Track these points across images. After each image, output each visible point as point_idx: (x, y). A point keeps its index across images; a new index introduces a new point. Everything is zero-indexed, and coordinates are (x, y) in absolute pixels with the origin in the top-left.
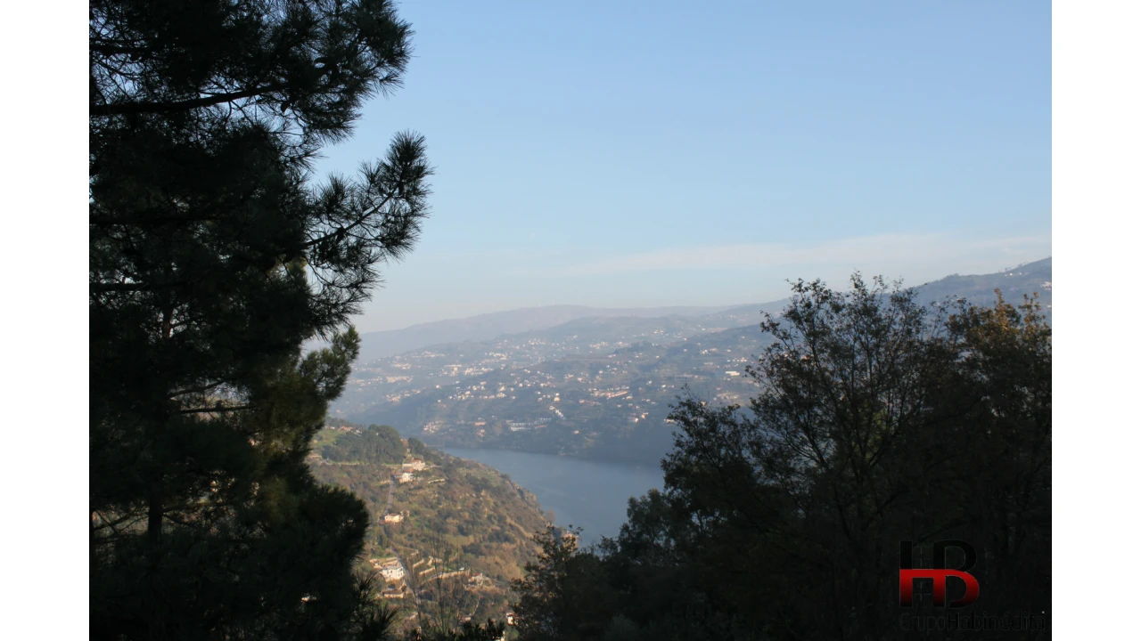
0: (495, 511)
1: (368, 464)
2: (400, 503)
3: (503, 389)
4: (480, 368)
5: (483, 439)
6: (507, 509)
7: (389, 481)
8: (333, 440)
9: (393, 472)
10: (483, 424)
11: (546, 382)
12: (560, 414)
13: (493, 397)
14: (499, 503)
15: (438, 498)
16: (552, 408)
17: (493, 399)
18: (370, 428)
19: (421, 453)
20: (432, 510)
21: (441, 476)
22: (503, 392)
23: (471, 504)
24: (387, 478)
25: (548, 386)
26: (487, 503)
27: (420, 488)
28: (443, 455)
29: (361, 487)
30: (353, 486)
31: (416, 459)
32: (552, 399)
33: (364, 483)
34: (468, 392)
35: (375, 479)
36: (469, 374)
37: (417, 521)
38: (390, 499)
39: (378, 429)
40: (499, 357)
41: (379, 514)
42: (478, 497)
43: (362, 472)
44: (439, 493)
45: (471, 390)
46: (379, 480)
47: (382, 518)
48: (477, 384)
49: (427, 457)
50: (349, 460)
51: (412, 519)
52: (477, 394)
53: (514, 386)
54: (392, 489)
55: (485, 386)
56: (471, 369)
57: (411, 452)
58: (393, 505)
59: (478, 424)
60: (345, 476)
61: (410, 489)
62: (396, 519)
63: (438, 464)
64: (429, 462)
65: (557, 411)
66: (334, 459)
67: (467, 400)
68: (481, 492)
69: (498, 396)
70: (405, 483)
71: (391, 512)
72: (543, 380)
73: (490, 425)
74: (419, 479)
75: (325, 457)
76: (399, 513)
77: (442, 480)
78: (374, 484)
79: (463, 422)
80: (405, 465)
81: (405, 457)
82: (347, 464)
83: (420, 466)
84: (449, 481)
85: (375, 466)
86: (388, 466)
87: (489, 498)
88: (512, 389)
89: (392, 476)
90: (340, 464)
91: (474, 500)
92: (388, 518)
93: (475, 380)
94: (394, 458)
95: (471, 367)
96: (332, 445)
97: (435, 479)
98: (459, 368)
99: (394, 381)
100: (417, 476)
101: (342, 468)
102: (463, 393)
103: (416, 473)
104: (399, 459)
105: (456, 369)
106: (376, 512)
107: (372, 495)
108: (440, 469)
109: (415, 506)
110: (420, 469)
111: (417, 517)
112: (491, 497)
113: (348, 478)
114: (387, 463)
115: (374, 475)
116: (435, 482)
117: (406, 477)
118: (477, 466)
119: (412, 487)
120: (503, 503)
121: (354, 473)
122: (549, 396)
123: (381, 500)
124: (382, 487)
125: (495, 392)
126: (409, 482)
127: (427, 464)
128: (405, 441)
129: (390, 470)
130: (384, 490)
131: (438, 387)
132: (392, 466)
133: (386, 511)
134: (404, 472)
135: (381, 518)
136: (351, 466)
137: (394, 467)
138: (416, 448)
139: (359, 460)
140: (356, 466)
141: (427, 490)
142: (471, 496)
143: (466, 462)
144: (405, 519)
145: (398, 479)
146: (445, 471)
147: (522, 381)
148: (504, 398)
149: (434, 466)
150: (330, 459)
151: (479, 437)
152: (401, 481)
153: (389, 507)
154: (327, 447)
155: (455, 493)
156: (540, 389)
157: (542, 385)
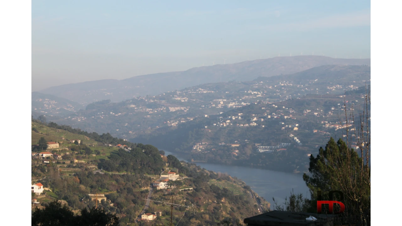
0: (231, 215)
1: (133, 174)
2: (155, 205)
3: (255, 119)
4: (240, 102)
5: (237, 157)
6: (241, 214)
7: (149, 188)
8: (109, 154)
9: (152, 181)
10: (238, 145)
11: (289, 115)
12: (297, 140)
13: (247, 125)
14: (235, 208)
15: (185, 202)
16: (292, 135)
17: (247, 127)
18: (138, 146)
19: (177, 168)
20: (180, 212)
21: (191, 186)
22: (255, 122)
23: (212, 209)
24: (147, 185)
25: (290, 118)
26: (225, 208)
27: (172, 194)
28: (199, 169)
29: (126, 191)
30: (119, 190)
31: (172, 172)
32: (292, 129)
33: (128, 189)
34: (228, 121)
35: (137, 185)
36: (231, 107)
37: (167, 219)
38: (148, 201)
39: (143, 147)
40: (255, 95)
41: (137, 213)
42: (218, 203)
43: (128, 180)
44: (187, 199)
45: (231, 119)
46: (140, 187)
47: (140, 216)
48: (235, 115)
49: (181, 170)
50: (118, 171)
51: (164, 218)
52: (235, 122)
53: (264, 118)
54: (150, 194)
55: (242, 117)
56: (234, 103)
57: (169, 166)
58: (149, 207)
59: (233, 146)
60: (114, 182)
61: (164, 195)
62: (151, 218)
63: (190, 176)
64: (183, 175)
65: (295, 138)
66: (107, 169)
67: (228, 126)
68: (221, 199)
69: (252, 124)
70: (161, 190)
71: (147, 212)
72: (287, 113)
73: (243, 147)
74: (173, 187)
75: (100, 168)
76: (153, 214)
77: (191, 189)
78: (136, 190)
79: (223, 144)
80: (162, 176)
81: (163, 170)
82: (117, 173)
83: (174, 177)
84: (196, 190)
85: (138, 175)
86: (148, 176)
87: (227, 205)
88: (262, 120)
89: (152, 184)
90: (110, 173)
91: (215, 205)
92: (144, 217)
93: (234, 112)
94: (154, 170)
95: (234, 101)
96: (107, 159)
97: (185, 187)
98: (224, 102)
99: (174, 110)
100: (171, 185)
101: (112, 176)
102: (225, 122)
103: (170, 183)
104: (158, 171)
105: (222, 103)
106: (135, 212)
107: (134, 198)
108: (190, 180)
109: (168, 208)
110: (174, 180)
111: (168, 217)
112: (229, 203)
113: (117, 185)
114: (149, 174)
115: (137, 183)
116: (185, 190)
117: (162, 186)
118: (227, 179)
119: (166, 193)
120: (239, 208)
121: (122, 181)
122: (290, 126)
123: (140, 202)
124: (142, 192)
125: (249, 121)
126: (164, 189)
127: (180, 176)
128: (164, 157)
129: (150, 179)
130: (144, 194)
131: (206, 116)
132: (152, 177)
133: (143, 211)
134: (161, 181)
135: (138, 216)
136: (120, 175)
137: (153, 177)
138: (173, 163)
139: (127, 171)
140: (123, 175)
141: (178, 196)
142: (213, 202)
143: (217, 175)
144: (158, 218)
145: (156, 187)
146: (194, 182)
147: (271, 114)
148: (256, 127)
149: (186, 177)
150: (104, 169)
151: (234, 155)
152: (158, 188)
153: (146, 208)
154: (102, 160)
155: (200, 199)
156: (284, 120)
157: (286, 117)
